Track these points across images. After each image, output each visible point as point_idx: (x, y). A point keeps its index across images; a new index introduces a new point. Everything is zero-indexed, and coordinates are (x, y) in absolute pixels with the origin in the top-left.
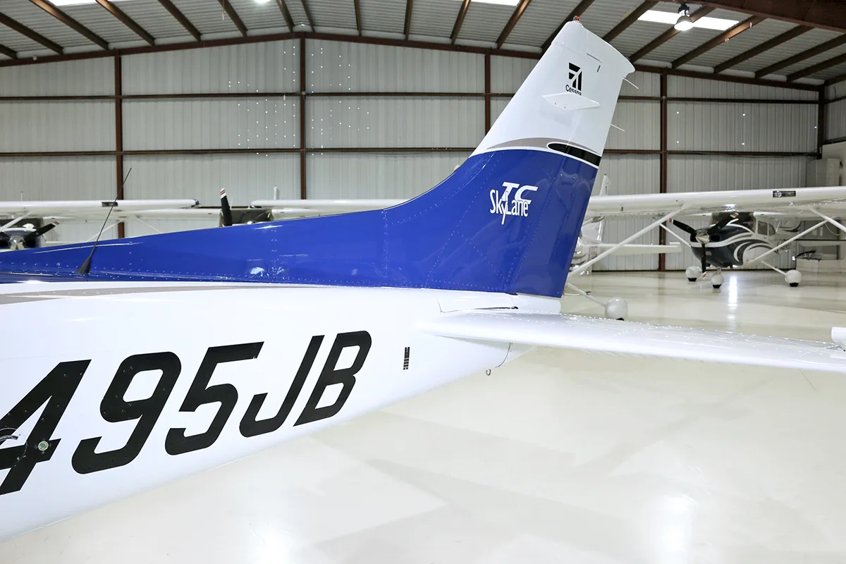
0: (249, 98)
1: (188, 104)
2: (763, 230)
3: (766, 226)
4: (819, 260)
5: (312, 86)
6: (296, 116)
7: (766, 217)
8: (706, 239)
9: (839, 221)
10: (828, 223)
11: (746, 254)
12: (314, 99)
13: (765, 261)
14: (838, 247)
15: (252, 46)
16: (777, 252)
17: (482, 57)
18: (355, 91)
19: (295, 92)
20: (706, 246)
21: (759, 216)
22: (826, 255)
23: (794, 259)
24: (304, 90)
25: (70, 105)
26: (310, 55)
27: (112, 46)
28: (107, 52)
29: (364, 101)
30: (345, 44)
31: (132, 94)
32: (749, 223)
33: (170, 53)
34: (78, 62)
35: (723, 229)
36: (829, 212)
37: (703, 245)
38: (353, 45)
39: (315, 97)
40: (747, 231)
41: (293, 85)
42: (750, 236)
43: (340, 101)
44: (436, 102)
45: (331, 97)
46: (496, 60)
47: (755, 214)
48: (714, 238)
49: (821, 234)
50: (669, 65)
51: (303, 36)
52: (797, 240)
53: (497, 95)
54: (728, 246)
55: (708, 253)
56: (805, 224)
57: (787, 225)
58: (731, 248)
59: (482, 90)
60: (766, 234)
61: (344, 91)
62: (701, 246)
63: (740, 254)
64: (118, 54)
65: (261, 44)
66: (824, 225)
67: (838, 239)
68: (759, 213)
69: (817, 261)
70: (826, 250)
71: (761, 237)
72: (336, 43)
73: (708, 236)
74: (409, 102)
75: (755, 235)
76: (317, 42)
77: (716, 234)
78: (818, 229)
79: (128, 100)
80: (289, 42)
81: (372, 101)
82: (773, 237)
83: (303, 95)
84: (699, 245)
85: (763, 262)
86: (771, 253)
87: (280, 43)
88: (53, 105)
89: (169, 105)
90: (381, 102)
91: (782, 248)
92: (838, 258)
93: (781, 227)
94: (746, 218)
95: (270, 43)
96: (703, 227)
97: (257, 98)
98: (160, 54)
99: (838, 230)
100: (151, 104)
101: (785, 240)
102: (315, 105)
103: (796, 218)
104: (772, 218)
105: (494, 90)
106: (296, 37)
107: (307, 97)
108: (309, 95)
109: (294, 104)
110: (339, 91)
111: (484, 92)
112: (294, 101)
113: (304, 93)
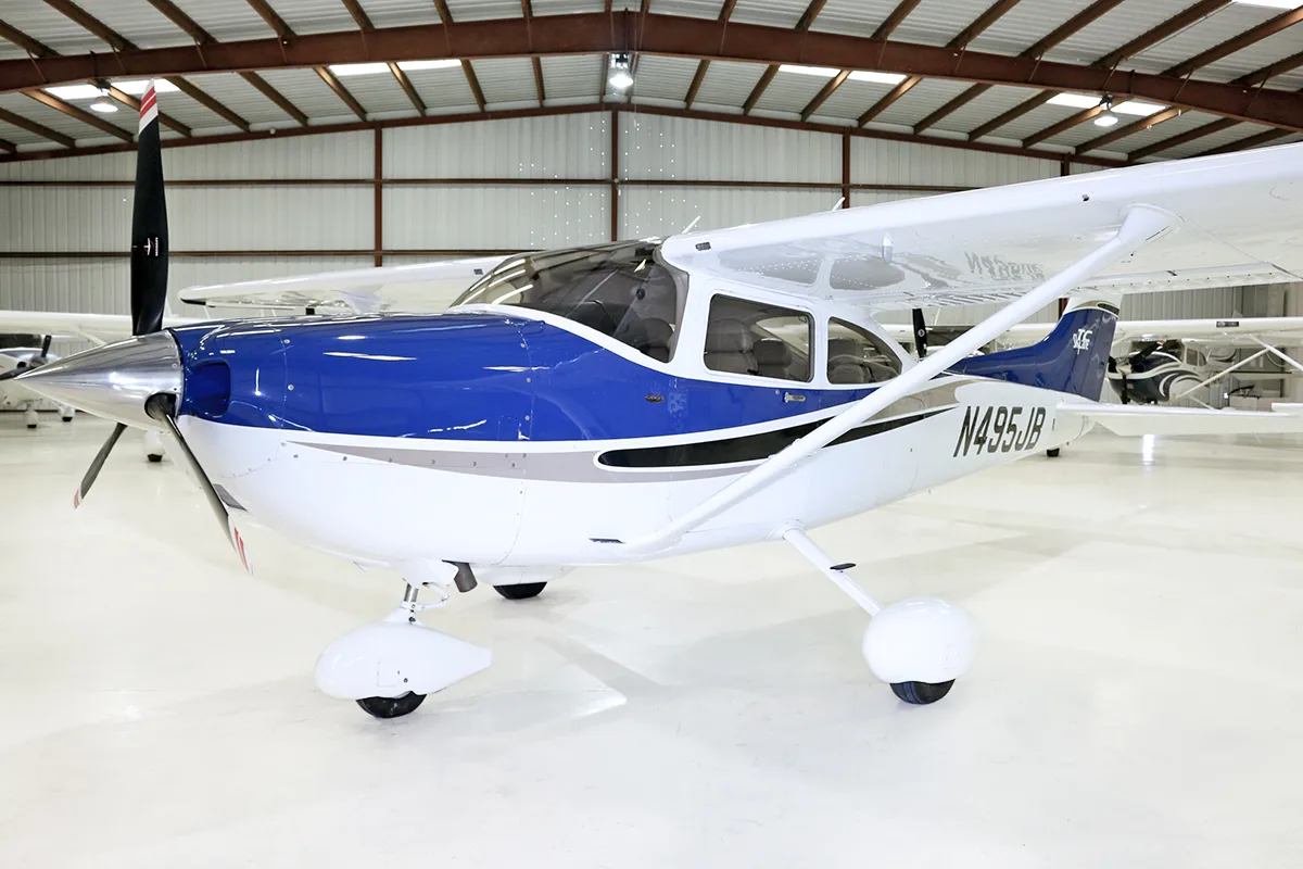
0: (544, 185)
1: (467, 191)
2: (1192, 359)
3: (1196, 356)
4: (1258, 397)
5: (627, 172)
6: (606, 209)
7: (1196, 344)
8: (1127, 369)
9: (1283, 350)
10: (1270, 352)
11: (1174, 387)
12: (628, 189)
13: (1195, 396)
14: (1282, 381)
15: (551, 118)
16: (1207, 386)
17: (839, 138)
18: (680, 178)
19: (603, 178)
20: (1128, 378)
21: (1188, 343)
22: (1265, 392)
23: (1226, 396)
24: (617, 177)
25: (316, 191)
26: (624, 132)
27: (370, 117)
28: (364, 125)
29: (692, 192)
30: (668, 119)
31: (395, 178)
32: (1176, 351)
33: (445, 127)
34: (327, 136)
35: (1148, 357)
36: (1271, 341)
37: (1124, 376)
38: (678, 120)
39: (631, 186)
40: (1174, 361)
41: (601, 169)
42: (1177, 366)
43: (661, 191)
44: (782, 194)
45: (651, 186)
46: (857, 142)
47: (1184, 340)
48: (1137, 369)
49: (1261, 365)
50: (1072, 150)
51: (615, 108)
52: (1232, 372)
53: (858, 187)
54: (1153, 378)
55: (1130, 386)
56: (1241, 353)
57: (1219, 353)
58: (1156, 380)
59: (838, 179)
60: (1196, 364)
61: (667, 178)
62: (1121, 378)
63: (1166, 388)
64: (379, 126)
65: (562, 117)
66: (1265, 354)
67: (1282, 371)
68: (1189, 340)
69: (1255, 399)
70: (1268, 385)
71: (1189, 368)
72: (656, 118)
73: (1130, 366)
74: (748, 193)
75: (1184, 365)
76: (632, 115)
77: (1139, 364)
78: (1258, 358)
79: (390, 185)
80: (597, 114)
81: (702, 192)
82: (1202, 369)
83: (614, 182)
84: (1118, 376)
85: (1192, 397)
86: (1200, 388)
87: (586, 116)
88: (292, 191)
89: (443, 192)
90: (714, 192)
91: (1214, 382)
92: (1282, 396)
93: (1211, 356)
94: (1173, 346)
95: (574, 116)
96: (1122, 355)
97: (556, 185)
98: (432, 128)
99: (1283, 361)
100: (420, 191)
101: (1218, 372)
102: (628, 196)
103: (1232, 345)
104: (1202, 346)
105: (853, 180)
106: (606, 110)
107: (620, 186)
108: (623, 182)
109: (603, 193)
110: (661, 179)
111: (841, 182)
112: (604, 191)
113: (616, 181)
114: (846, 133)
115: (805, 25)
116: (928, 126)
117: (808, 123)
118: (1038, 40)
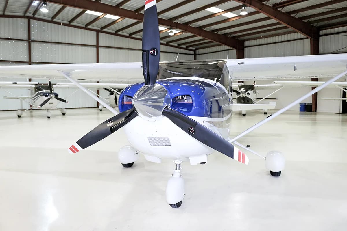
0: (5, 40)
5: (33, 38)
6: (27, 49)
12: (34, 43)
15: (7, 19)
17: (95, 33)
18: (50, 41)
19: (26, 39)
24: (30, 39)
26: (32, 26)
29: (54, 45)
30: (46, 23)
38: (49, 24)
39: (34, 42)
41: (25, 37)
43: (44, 45)
44: (80, 47)
45: (41, 43)
46: (100, 34)
51: (29, 18)
59: (95, 44)
61: (46, 41)
65: (11, 19)
72: (42, 22)
74: (70, 47)
76: (35, 21)
80: (23, 19)
81: (57, 46)
87: (19, 19)
90: (60, 46)
95: (15, 19)
97: (10, 40)
102: (34, 46)
105: (100, 45)
106: (26, 18)
107: (31, 42)
108: (32, 41)
109: (26, 44)
110: (44, 41)
111: (96, 45)
112: (26, 43)
113: (30, 40)
114: (98, 32)
115: (119, 6)
116: (119, 31)
117: (87, 28)
118: (140, 7)
